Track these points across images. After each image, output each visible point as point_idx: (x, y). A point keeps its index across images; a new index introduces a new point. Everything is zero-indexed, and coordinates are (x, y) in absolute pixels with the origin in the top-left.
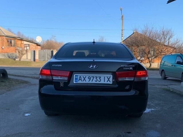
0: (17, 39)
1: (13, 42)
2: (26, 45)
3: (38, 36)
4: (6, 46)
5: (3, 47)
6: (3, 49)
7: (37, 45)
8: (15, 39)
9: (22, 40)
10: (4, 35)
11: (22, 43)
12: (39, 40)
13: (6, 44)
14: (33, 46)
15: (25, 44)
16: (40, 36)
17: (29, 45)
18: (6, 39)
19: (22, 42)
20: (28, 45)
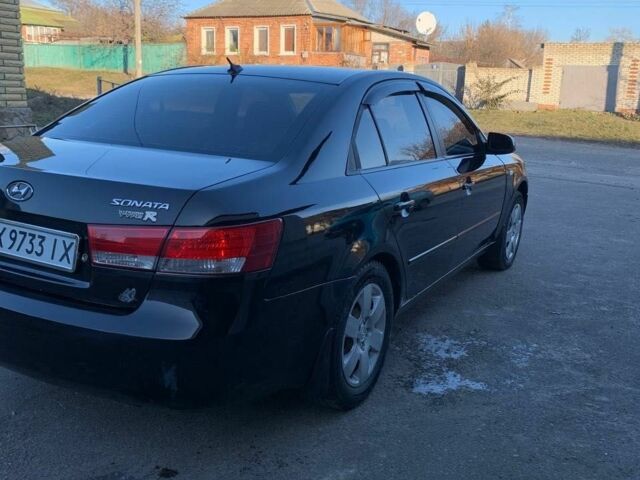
0: (348, 25)
1: (335, 34)
2: (377, 47)
3: (424, 13)
4: (314, 50)
5: (306, 55)
6: (304, 59)
7: (416, 47)
8: (342, 26)
9: (366, 27)
10: (310, 12)
11: (365, 41)
12: (425, 24)
13: (314, 44)
14: (401, 48)
15: (376, 44)
16: (431, 12)
17: (387, 44)
18: (315, 25)
19: (368, 34)
20: (383, 47)
